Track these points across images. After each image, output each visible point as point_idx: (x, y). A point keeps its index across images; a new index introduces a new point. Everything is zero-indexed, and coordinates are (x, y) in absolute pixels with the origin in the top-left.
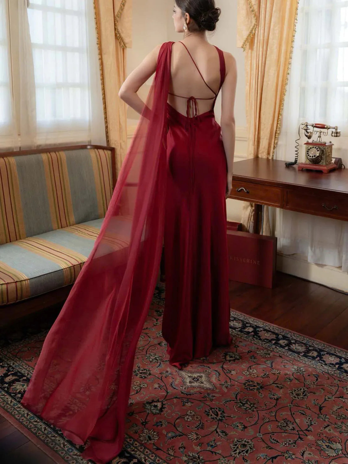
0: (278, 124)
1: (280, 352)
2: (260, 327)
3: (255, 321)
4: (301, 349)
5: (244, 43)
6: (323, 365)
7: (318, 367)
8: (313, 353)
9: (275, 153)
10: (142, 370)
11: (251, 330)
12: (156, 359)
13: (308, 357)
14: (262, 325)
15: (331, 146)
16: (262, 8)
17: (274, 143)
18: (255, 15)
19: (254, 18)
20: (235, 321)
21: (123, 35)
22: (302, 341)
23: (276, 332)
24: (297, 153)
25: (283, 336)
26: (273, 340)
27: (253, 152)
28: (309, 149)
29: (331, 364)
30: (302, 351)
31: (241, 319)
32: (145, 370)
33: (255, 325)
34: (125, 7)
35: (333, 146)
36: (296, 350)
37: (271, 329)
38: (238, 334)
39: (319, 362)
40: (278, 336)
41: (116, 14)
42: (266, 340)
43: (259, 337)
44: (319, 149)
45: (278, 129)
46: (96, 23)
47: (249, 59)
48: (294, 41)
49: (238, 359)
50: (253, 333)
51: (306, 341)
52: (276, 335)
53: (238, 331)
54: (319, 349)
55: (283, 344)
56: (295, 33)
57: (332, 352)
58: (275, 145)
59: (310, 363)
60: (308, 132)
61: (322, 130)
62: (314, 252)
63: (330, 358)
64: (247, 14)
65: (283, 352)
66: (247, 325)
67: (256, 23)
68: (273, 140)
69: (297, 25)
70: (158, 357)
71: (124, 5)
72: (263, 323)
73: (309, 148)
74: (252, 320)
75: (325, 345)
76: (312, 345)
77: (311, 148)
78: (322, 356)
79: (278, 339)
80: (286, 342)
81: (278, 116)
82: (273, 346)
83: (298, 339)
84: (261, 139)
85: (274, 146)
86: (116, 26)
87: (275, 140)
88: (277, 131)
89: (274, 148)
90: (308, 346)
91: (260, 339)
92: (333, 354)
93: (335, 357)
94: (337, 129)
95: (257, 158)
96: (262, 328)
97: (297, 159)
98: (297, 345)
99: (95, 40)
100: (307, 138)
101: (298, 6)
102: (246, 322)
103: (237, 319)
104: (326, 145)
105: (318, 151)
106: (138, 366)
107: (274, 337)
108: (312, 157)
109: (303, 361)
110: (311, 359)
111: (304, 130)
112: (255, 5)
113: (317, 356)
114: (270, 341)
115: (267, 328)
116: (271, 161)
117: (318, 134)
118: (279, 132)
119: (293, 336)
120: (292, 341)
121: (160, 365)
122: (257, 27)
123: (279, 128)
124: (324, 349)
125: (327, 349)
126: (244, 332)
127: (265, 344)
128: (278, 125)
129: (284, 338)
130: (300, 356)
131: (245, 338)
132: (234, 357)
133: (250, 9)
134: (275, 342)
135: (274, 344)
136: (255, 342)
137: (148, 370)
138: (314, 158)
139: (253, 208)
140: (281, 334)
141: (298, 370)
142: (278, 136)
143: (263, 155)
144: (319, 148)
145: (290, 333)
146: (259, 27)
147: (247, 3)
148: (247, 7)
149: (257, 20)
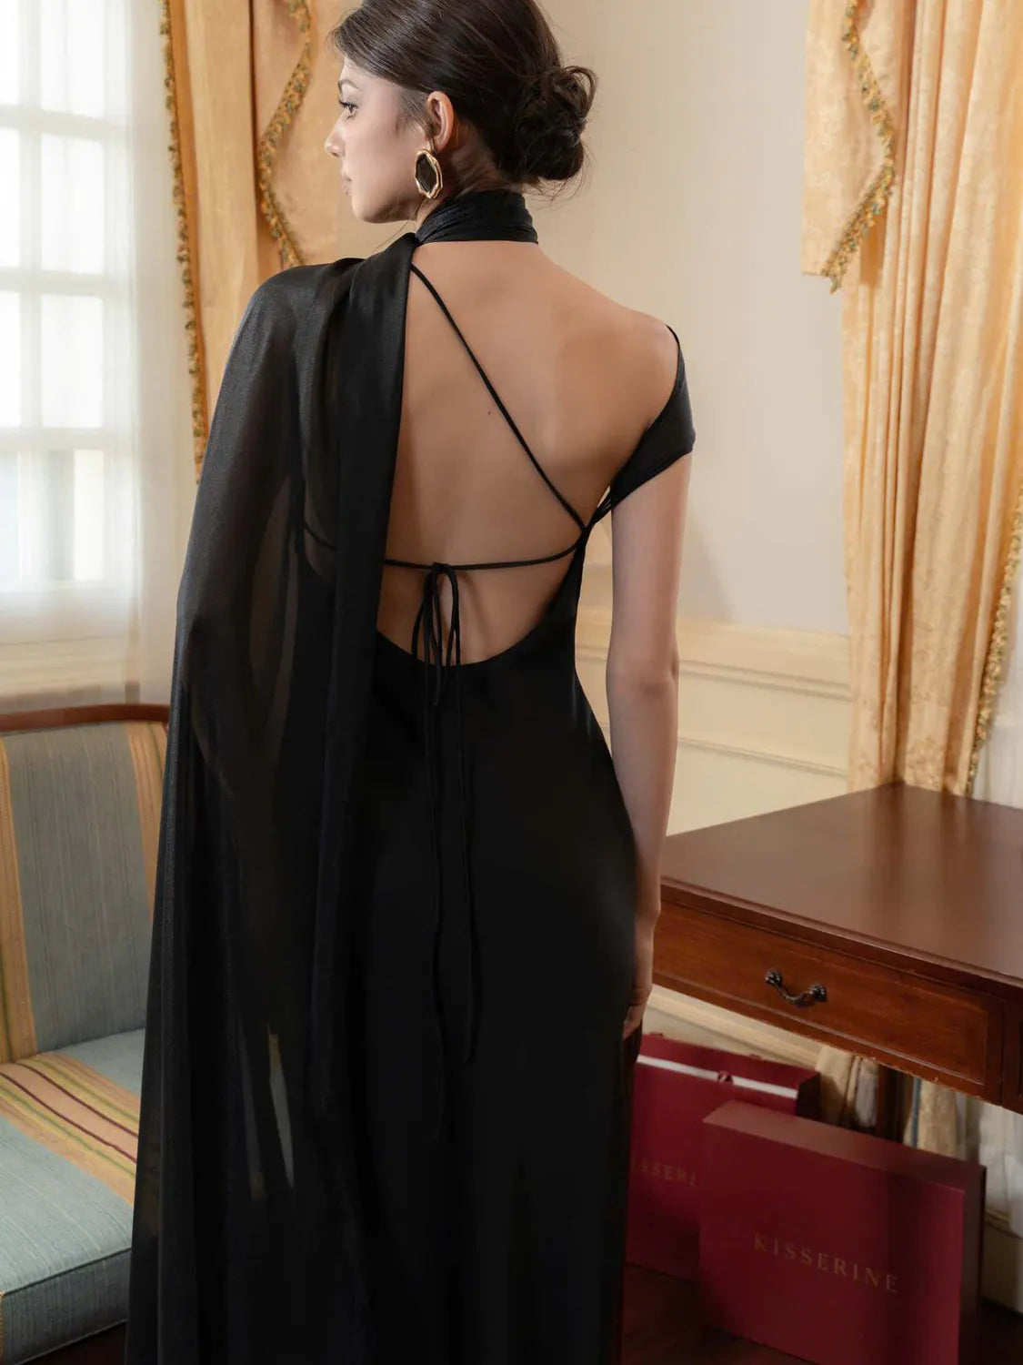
0: (992, 631)
5: (836, 254)
9: (980, 767)
16: (918, 92)
17: (977, 723)
18: (887, 126)
19: (882, 139)
21: (293, 221)
27: (876, 758)
34: (305, 100)
41: (263, 125)
45: (994, 658)
46: (178, 169)
47: (862, 324)
58: (979, 730)
64: (850, 119)
67: (890, 163)
68: (971, 709)
71: (301, 92)
81: (997, 597)
84: (914, 699)
85: (976, 737)
86: (263, 182)
87: (980, 707)
88: (991, 667)
89: (977, 743)
95: (893, 788)
99: (172, 242)
112: (884, 77)
116: (961, 806)
118: (998, 669)
122: (897, 179)
123: (1000, 653)
128: (998, 639)
133: (863, 99)
142: (996, 688)
143: (923, 774)
146: (902, 181)
147: (851, 72)
148: (848, 91)
149: (897, 145)
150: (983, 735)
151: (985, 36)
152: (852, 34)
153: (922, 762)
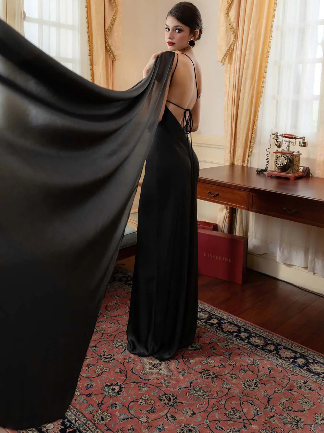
1: (239, 345)
2: (224, 320)
3: (221, 313)
4: (260, 342)
5: (223, 58)
6: (278, 359)
7: (273, 360)
8: (270, 347)
9: (250, 160)
10: (107, 355)
11: (215, 321)
12: (122, 345)
13: (265, 350)
14: (227, 318)
15: (298, 155)
16: (240, 26)
17: (249, 152)
18: (234, 32)
19: (233, 35)
20: (202, 312)
21: (112, 48)
22: (262, 334)
23: (239, 324)
24: (267, 161)
25: (245, 329)
26: (235, 332)
27: (229, 159)
28: (278, 158)
29: (285, 358)
30: (260, 344)
31: (208, 311)
32: (109, 355)
33: (220, 317)
34: (115, 22)
35: (301, 155)
36: (254, 343)
37: (234, 321)
38: (202, 325)
39: (275, 356)
40: (240, 329)
41: (106, 28)
42: (228, 333)
43: (222, 328)
44: (286, 158)
45: (252, 139)
46: (89, 37)
47: (228, 72)
48: (268, 56)
49: (199, 349)
50: (217, 325)
51: (265, 335)
52: (238, 328)
53: (203, 322)
54: (276, 343)
55: (244, 337)
56: (270, 50)
57: (289, 347)
58: (249, 153)
59: (267, 356)
60: (278, 142)
61: (291, 140)
62: (282, 253)
63: (286, 353)
64: (227, 31)
65: (242, 345)
66: (213, 317)
67: (234, 40)
68: (248, 149)
69: (271, 41)
70: (124, 344)
71: (114, 21)
72: (228, 315)
73: (278, 156)
74: (218, 312)
75: (283, 340)
76: (271, 339)
77: (279, 156)
78: (279, 350)
79: (239, 332)
80: (247, 335)
81: (253, 127)
82: (234, 338)
83: (259, 333)
84: (237, 147)
86: (106, 40)
87: (250, 149)
88: (252, 140)
89: (249, 156)
90: (267, 340)
91: (223, 331)
92: (289, 349)
93: (291, 352)
94: (304, 140)
95: (232, 165)
96: (227, 321)
97: (267, 167)
98: (257, 338)
99: (87, 52)
100: (277, 147)
101: (273, 25)
102: (212, 314)
103: (204, 311)
104: (293, 154)
105: (286, 159)
106: (104, 351)
107: (236, 329)
108: (280, 165)
109: (259, 354)
110: (268, 352)
111: (274, 140)
112: (233, 22)
113: (274, 350)
114: (232, 333)
115: (231, 321)
116: (246, 168)
117: (287, 144)
119: (254, 330)
120: (253, 335)
121: (124, 351)
122: (236, 43)
123: (254, 138)
124: (282, 343)
125: (285, 344)
126: (209, 324)
127: (226, 336)
128: (253, 135)
129: (246, 331)
130: (258, 349)
131: (208, 330)
132: (196, 347)
133: (229, 26)
134: (236, 334)
135: (235, 337)
136: (218, 334)
137: (112, 355)
138: (281, 165)
139: (228, 210)
140: (243, 327)
141: (253, 362)
142: (253, 145)
143: (238, 162)
144: (288, 157)
145: (252, 327)
146: (237, 43)
147: (227, 21)
148: (227, 24)
149: (236, 36)
150: (250, 154)
151: (253, 14)
152: (227, 13)
153: (238, 160)
